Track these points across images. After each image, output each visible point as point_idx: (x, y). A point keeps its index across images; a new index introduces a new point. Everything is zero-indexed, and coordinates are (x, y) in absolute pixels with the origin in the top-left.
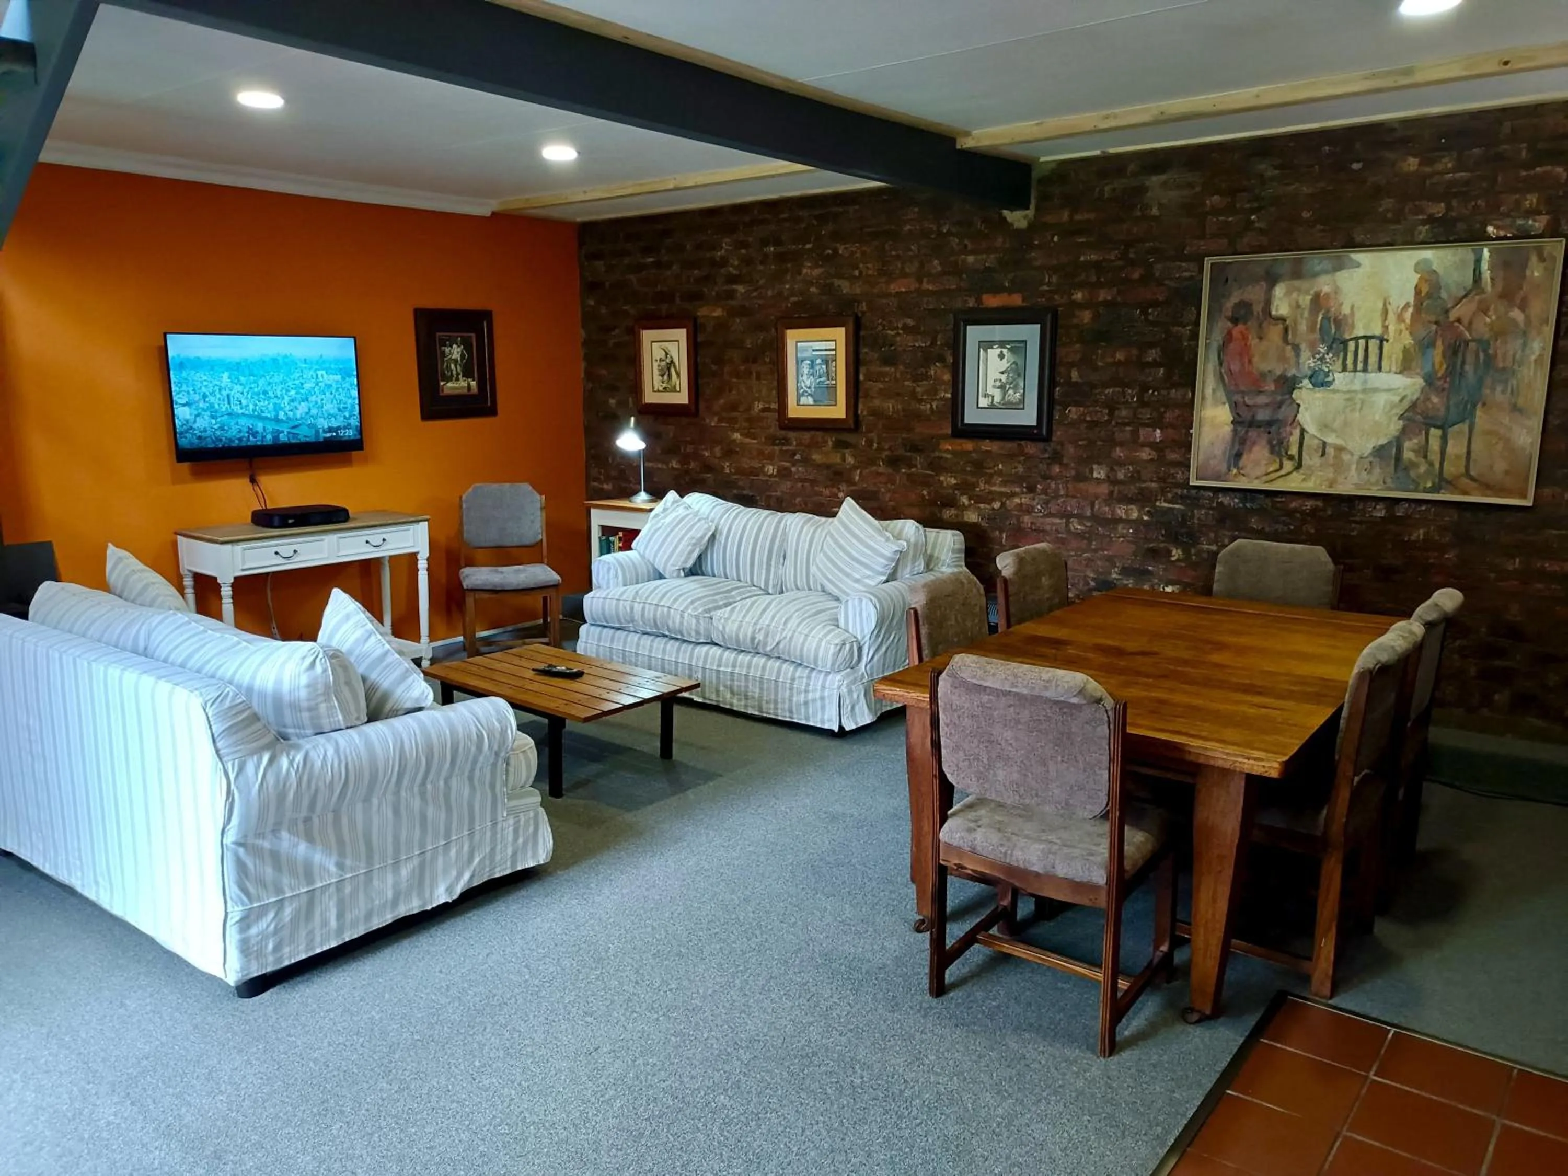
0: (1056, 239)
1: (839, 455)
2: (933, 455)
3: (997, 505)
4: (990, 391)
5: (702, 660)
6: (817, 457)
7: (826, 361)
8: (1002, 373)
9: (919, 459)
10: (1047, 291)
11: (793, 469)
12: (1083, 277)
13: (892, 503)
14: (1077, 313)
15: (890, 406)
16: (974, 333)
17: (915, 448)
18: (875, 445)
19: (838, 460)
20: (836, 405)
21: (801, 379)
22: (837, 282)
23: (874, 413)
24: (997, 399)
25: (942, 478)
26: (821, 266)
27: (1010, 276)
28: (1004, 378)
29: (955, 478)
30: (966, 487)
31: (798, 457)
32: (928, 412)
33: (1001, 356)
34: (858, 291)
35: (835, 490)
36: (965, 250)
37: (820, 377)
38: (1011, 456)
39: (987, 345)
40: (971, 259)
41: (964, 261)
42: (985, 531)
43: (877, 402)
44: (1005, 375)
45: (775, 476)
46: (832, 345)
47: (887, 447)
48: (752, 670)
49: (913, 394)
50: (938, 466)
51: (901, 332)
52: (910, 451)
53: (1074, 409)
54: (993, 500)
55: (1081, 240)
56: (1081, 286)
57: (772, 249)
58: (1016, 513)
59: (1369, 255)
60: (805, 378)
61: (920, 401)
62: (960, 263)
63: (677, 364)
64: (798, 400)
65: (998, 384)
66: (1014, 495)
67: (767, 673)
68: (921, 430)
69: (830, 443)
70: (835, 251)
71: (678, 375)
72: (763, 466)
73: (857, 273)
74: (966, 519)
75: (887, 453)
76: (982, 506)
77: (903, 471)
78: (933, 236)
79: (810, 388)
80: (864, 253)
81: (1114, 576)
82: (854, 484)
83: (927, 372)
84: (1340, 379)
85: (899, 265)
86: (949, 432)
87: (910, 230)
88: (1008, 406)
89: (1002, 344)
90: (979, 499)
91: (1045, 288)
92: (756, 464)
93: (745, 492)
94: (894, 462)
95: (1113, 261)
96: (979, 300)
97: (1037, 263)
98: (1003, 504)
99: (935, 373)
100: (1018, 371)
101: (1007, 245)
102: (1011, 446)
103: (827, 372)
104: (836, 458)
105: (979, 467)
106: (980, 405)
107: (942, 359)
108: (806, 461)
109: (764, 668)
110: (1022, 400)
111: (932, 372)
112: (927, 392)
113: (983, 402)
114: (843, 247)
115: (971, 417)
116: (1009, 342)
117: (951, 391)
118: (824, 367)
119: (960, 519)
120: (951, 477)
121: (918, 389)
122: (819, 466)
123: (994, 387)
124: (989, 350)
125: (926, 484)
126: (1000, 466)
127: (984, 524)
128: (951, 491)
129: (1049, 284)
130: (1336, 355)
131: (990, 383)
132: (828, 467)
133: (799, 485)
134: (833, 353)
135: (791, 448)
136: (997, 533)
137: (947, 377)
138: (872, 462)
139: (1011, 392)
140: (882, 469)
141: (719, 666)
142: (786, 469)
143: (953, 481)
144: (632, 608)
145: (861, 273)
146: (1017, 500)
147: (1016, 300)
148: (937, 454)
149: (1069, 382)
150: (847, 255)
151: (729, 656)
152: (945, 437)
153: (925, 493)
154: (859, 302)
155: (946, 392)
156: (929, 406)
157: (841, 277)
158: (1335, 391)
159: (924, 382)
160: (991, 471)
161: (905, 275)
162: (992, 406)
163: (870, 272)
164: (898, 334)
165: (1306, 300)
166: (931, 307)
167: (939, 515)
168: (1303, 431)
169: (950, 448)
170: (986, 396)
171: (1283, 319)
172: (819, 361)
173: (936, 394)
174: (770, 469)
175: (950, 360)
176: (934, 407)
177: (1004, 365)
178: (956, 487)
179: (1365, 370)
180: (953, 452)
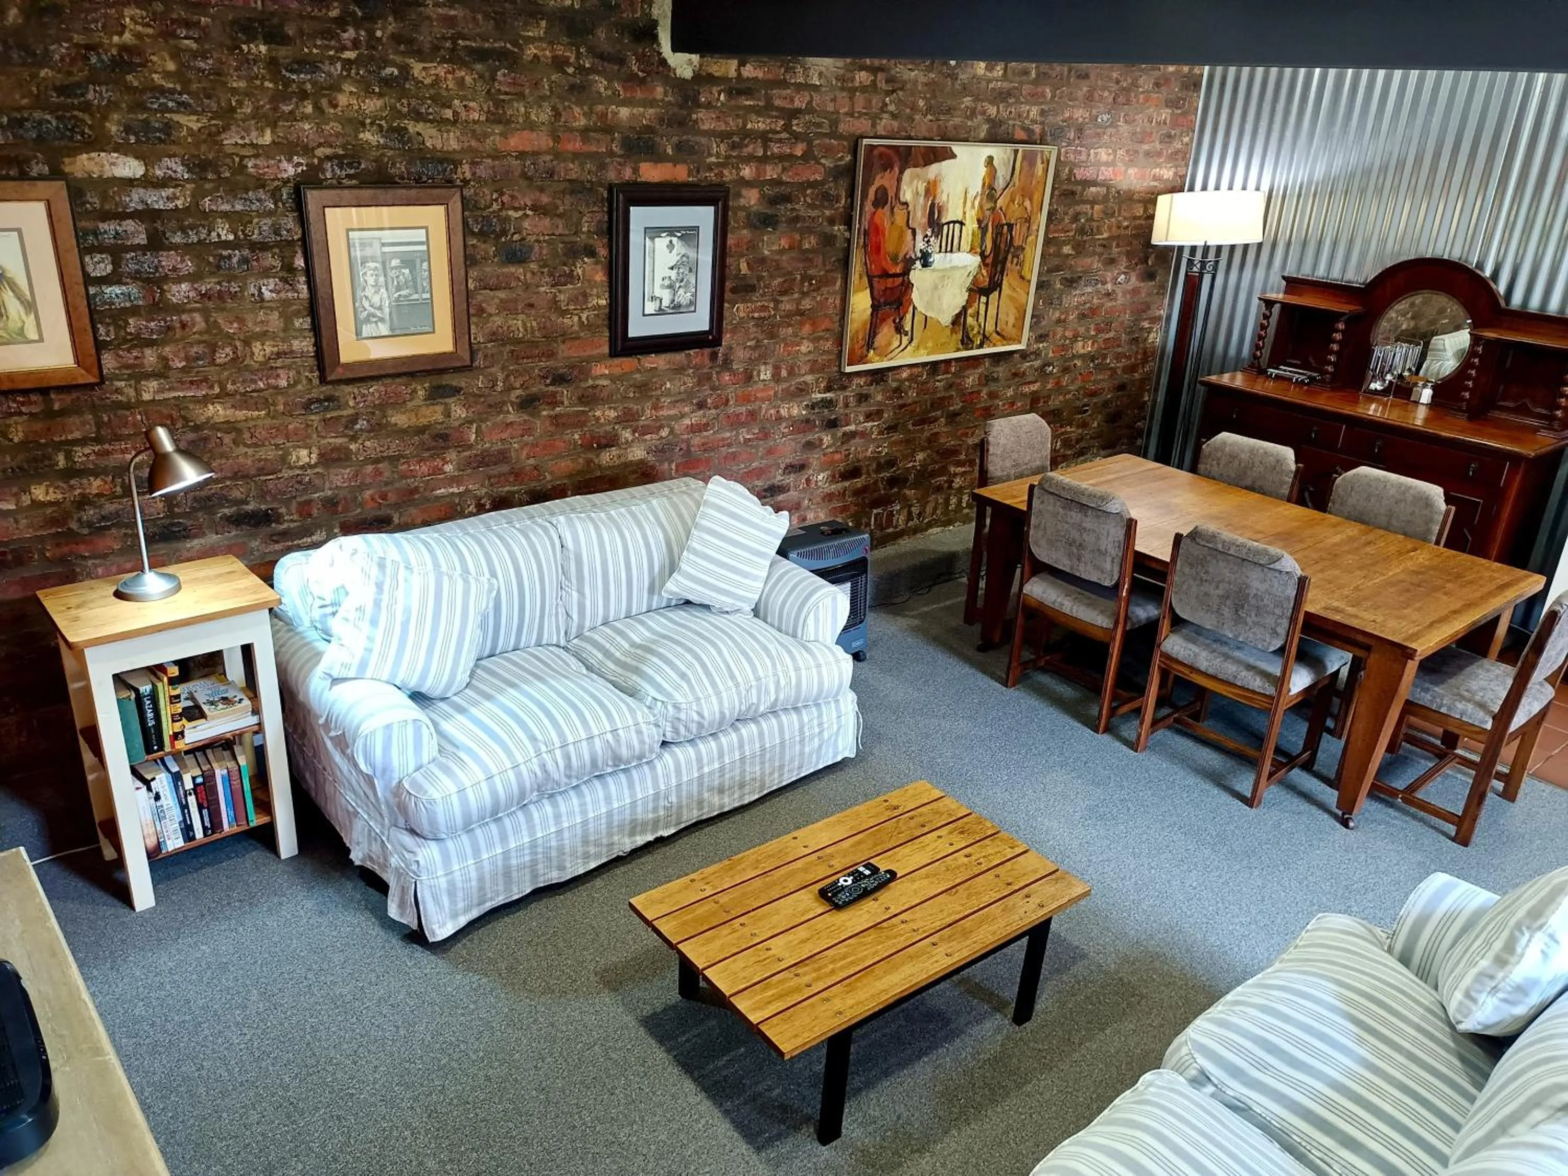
0: (722, 97)
1: (439, 408)
2: (583, 385)
3: (664, 433)
4: (658, 292)
5: (673, 775)
6: (399, 419)
7: (408, 262)
8: (672, 268)
9: (565, 393)
10: (714, 163)
11: (353, 447)
12: (750, 149)
13: (532, 461)
14: (744, 192)
15: (518, 324)
16: (640, 217)
17: (560, 380)
18: (500, 384)
19: (440, 418)
20: (434, 332)
21: (359, 294)
22: (413, 127)
23: (494, 337)
24: (666, 303)
25: (598, 413)
26: (380, 95)
27: (675, 139)
28: (673, 274)
29: (615, 409)
30: (628, 418)
31: (361, 424)
32: (576, 328)
33: (671, 246)
34: (454, 145)
35: (438, 462)
36: (615, 99)
37: (399, 288)
38: (680, 370)
39: (653, 232)
40: (624, 112)
41: (615, 114)
42: (653, 467)
43: (498, 320)
44: (675, 271)
45: (315, 466)
46: (420, 235)
47: (518, 385)
48: (747, 747)
49: (554, 304)
50: (590, 399)
51: (529, 213)
52: (551, 384)
53: (741, 306)
54: (661, 427)
55: (748, 103)
56: (750, 159)
57: (263, 48)
58: (685, 437)
59: (964, 148)
60: (369, 292)
61: (563, 313)
62: (610, 115)
63: (22, 282)
64: (358, 333)
65: (667, 282)
66: (683, 416)
67: (767, 740)
68: (565, 351)
69: (421, 393)
70: (405, 70)
71: (30, 306)
72: (287, 453)
73: (448, 114)
74: (630, 458)
75: (519, 392)
76: (648, 437)
77: (545, 413)
78: (570, 70)
79: (380, 308)
80: (461, 83)
81: (779, 478)
82: (470, 447)
83: (572, 271)
84: (937, 259)
85: (522, 110)
86: (606, 349)
87: (535, 56)
88: (676, 308)
89: (671, 231)
90: (645, 430)
91: (713, 159)
92: (269, 453)
93: (250, 507)
94: (528, 404)
95: (778, 132)
96: (636, 170)
97: (705, 127)
98: (672, 432)
99: (584, 271)
100: (689, 266)
101: (669, 98)
102: (679, 357)
103: (414, 280)
104: (433, 414)
105: (643, 389)
106: (646, 312)
107: (591, 253)
108: (378, 428)
109: (761, 734)
110: (693, 303)
111: (580, 271)
112: (573, 300)
113: (651, 308)
114: (421, 65)
115: (637, 328)
116: (679, 229)
117: (607, 295)
118: (407, 271)
119: (623, 460)
120: (610, 408)
121: (562, 297)
122: (402, 433)
123: (662, 286)
124: (657, 240)
125: (581, 424)
126: (668, 385)
127: (651, 458)
128: (608, 428)
129: (718, 155)
130: (937, 237)
131: (658, 282)
132: (421, 430)
133: (370, 468)
134: (424, 248)
135: (345, 413)
136: (666, 464)
137: (600, 277)
138: (498, 407)
139: (681, 291)
140: (511, 418)
141: (700, 768)
142: (336, 449)
143: (613, 414)
144: (543, 766)
145: (456, 113)
146: (687, 422)
147: (680, 173)
148: (590, 382)
149: (738, 276)
150: (428, 81)
151: (708, 748)
152: (599, 359)
153: (576, 437)
154: (457, 163)
155: (598, 297)
156: (576, 319)
157: (419, 117)
158: (934, 270)
159: (569, 286)
160: (659, 392)
161: (531, 126)
162: (661, 312)
163: (476, 116)
164: (527, 216)
165: (922, 187)
166: (574, 176)
167: (596, 461)
168: (914, 308)
169: (607, 372)
170: (653, 298)
171: (906, 204)
172: (395, 262)
173: (586, 302)
174: (303, 456)
175: (603, 252)
176: (584, 319)
177: (673, 258)
178: (618, 420)
179: (951, 251)
180: (613, 378)
